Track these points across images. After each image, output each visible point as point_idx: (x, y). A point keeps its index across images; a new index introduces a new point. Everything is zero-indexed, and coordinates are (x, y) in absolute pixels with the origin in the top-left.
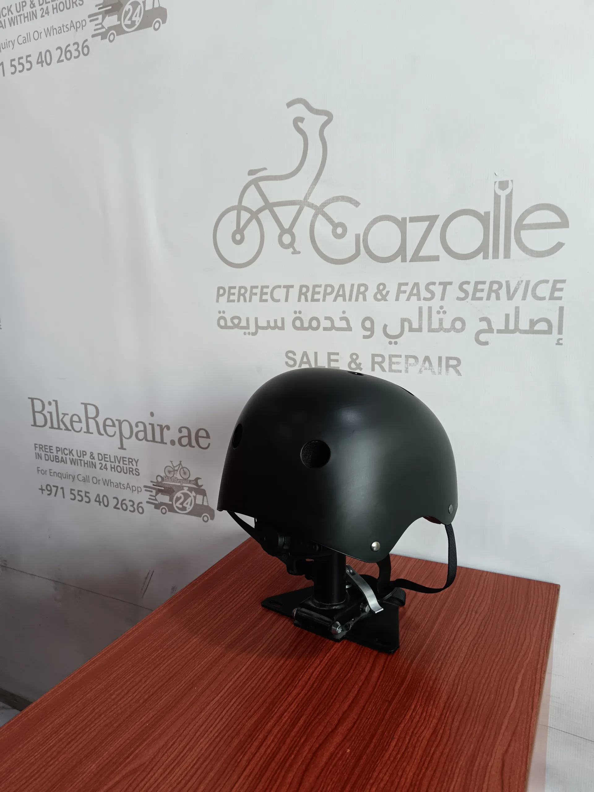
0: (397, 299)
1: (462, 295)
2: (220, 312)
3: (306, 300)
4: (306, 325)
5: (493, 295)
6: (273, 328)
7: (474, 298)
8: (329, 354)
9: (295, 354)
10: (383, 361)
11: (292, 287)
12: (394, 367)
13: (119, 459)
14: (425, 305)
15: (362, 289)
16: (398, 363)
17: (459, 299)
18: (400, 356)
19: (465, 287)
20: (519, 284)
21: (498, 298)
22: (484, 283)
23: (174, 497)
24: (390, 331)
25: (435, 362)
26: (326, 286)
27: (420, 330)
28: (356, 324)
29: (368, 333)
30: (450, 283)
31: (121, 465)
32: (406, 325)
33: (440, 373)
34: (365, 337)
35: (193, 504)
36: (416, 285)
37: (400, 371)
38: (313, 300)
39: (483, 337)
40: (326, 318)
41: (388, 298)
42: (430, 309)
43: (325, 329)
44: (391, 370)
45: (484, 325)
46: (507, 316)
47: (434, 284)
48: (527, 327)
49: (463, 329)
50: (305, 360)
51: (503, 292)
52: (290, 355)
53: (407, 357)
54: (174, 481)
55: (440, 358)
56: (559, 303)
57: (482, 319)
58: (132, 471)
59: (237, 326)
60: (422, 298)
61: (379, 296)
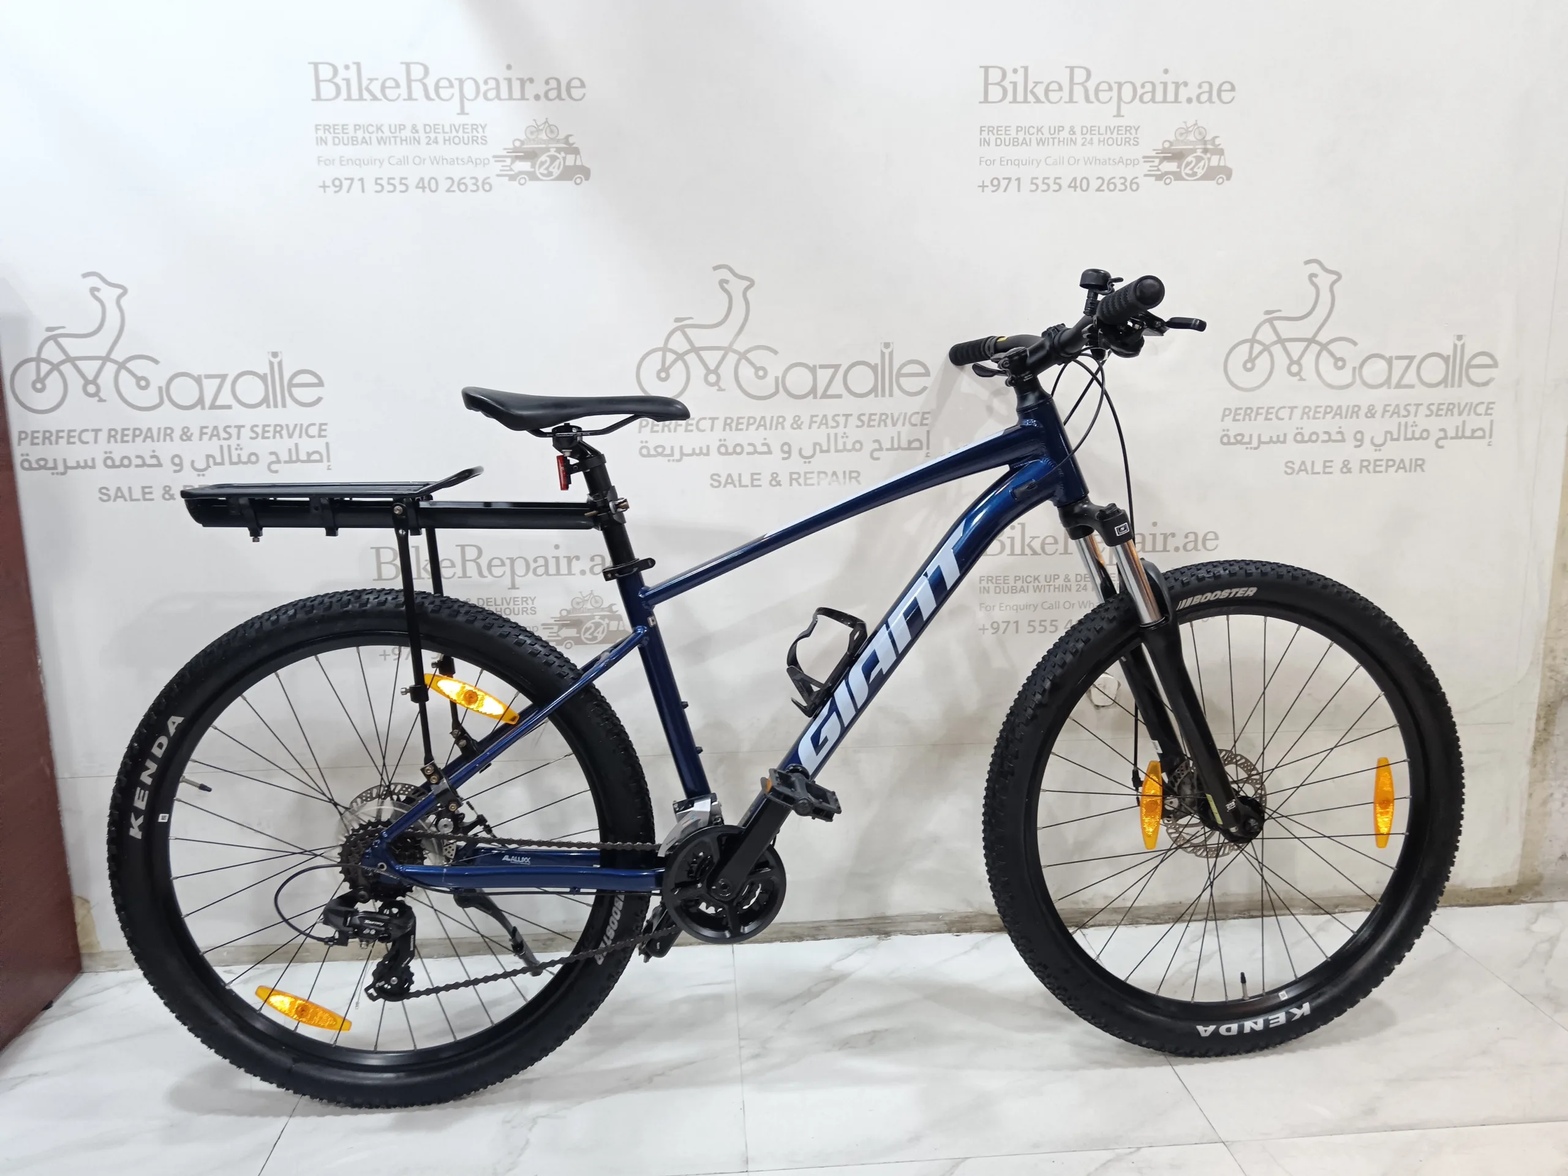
0: (810, 428)
1: (860, 424)
2: (642, 442)
3: (731, 430)
4: (731, 450)
5: (882, 423)
6: (698, 455)
7: (869, 426)
8: (753, 474)
9: (719, 476)
10: (799, 477)
11: (717, 418)
12: (809, 482)
13: (508, 600)
14: (832, 432)
15: (781, 420)
16: (811, 478)
17: (858, 427)
18: (813, 473)
19: (862, 418)
20: (899, 415)
21: (886, 425)
22: (875, 414)
23: (582, 628)
24: (805, 453)
25: (841, 475)
26: (749, 418)
27: (828, 451)
28: (776, 448)
29: (786, 455)
30: (851, 415)
31: (511, 605)
32: (818, 447)
33: (845, 483)
34: (784, 459)
35: (605, 633)
36: (825, 416)
37: (813, 485)
38: (737, 429)
39: (876, 455)
40: (749, 444)
41: (802, 427)
42: (836, 435)
43: (748, 453)
44: (806, 484)
45: (876, 446)
46: (892, 438)
47: (838, 415)
48: (906, 446)
49: (861, 449)
50: (730, 481)
51: (889, 421)
52: (715, 477)
53: (819, 473)
54: (583, 612)
55: (844, 472)
56: (926, 428)
57: (875, 441)
58: (526, 611)
59: (661, 454)
60: (829, 426)
61: (795, 426)
